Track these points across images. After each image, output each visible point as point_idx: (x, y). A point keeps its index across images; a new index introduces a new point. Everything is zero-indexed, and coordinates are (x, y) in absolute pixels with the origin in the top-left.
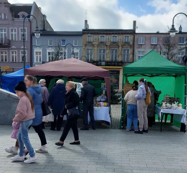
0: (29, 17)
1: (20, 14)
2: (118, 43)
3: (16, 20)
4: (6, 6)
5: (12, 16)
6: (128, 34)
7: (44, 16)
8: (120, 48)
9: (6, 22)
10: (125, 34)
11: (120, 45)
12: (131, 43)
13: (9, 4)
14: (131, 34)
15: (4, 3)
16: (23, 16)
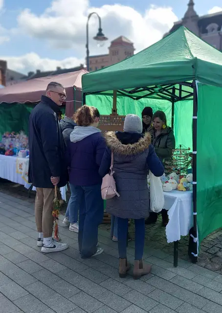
3: (204, 36)
4: (193, 21)
5: (200, 31)
16: (213, 29)
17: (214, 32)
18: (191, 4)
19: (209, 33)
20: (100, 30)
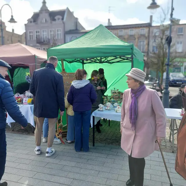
0: (63, 19)
1: (56, 18)
2: (134, 36)
3: (54, 22)
4: (46, 13)
5: (51, 20)
6: (144, 27)
7: (77, 19)
8: (137, 40)
9: (47, 25)
10: (141, 27)
11: (136, 37)
12: (147, 35)
13: (48, 10)
14: (146, 26)
15: (45, 10)
16: (59, 19)
17: (59, 20)
18: (44, 3)
19: (56, 21)
20: (12, 16)
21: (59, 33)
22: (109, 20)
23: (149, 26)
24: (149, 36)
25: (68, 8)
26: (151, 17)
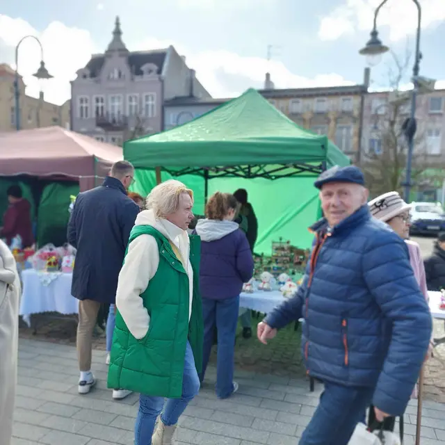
0: (159, 72)
1: (144, 68)
2: (327, 113)
3: (138, 78)
4: (121, 56)
5: (131, 71)
6: (350, 94)
7: (192, 72)
8: (332, 123)
9: (121, 84)
10: (343, 94)
11: (331, 117)
12: (356, 113)
13: (126, 50)
14: (356, 93)
15: (120, 50)
16: (150, 71)
17: (151, 74)
18: (117, 33)
19: (144, 76)
20: (42, 63)
21: (150, 103)
22: (268, 75)
23: (361, 91)
24: (361, 115)
25: (172, 48)
26: (367, 71)
